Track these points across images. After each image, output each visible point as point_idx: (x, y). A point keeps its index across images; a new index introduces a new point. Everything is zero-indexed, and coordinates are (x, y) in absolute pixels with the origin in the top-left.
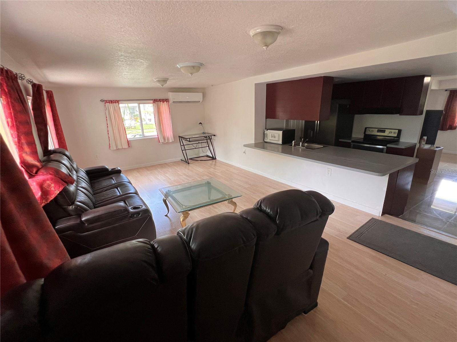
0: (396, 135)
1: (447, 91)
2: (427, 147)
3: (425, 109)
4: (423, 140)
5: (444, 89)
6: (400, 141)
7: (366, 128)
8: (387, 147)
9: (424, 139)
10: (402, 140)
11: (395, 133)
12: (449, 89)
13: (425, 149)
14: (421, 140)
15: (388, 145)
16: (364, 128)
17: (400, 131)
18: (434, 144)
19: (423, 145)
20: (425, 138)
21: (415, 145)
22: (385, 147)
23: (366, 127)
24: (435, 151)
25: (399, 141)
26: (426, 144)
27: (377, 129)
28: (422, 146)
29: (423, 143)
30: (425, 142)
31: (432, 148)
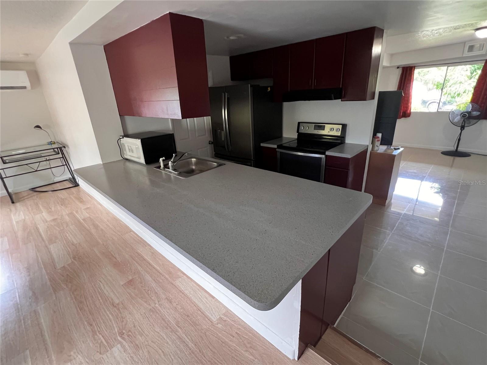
0: (339, 134)
1: (398, 69)
2: (382, 149)
3: (378, 90)
4: (376, 140)
5: (396, 66)
6: (346, 142)
7: (299, 123)
8: (326, 156)
9: (378, 137)
10: (349, 140)
11: (338, 131)
12: (401, 65)
13: (381, 154)
14: (374, 139)
15: (328, 153)
16: (297, 124)
17: (344, 126)
18: (391, 145)
19: (377, 146)
20: (380, 135)
21: (366, 148)
22: (323, 156)
23: (300, 121)
24: (395, 156)
25: (344, 143)
26: (381, 144)
27: (314, 124)
28: (376, 148)
29: (378, 143)
30: (379, 142)
31: (389, 152)
